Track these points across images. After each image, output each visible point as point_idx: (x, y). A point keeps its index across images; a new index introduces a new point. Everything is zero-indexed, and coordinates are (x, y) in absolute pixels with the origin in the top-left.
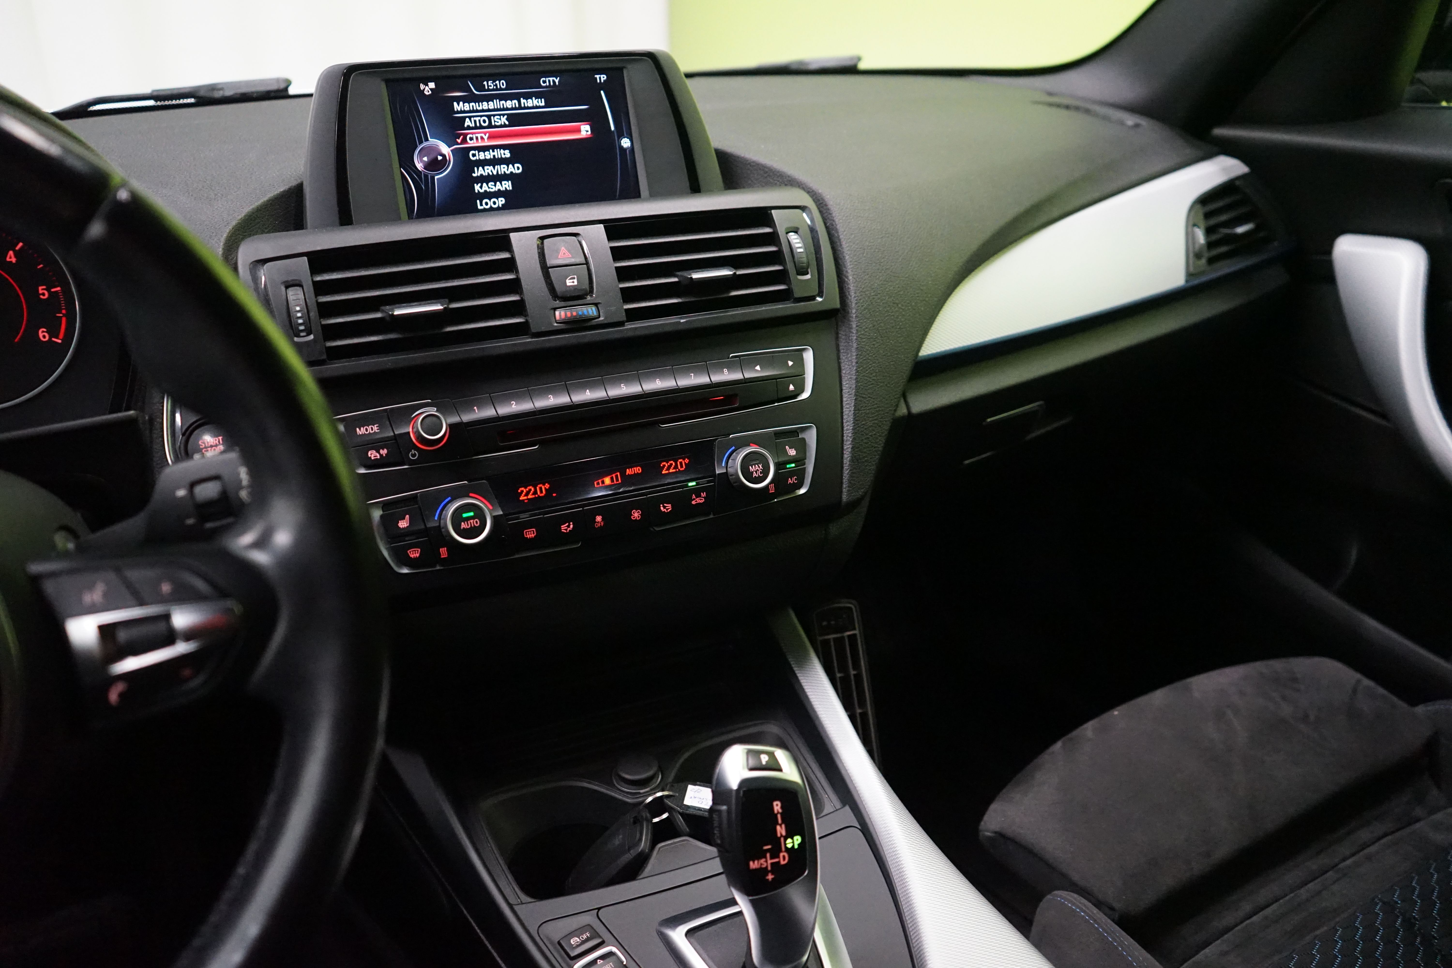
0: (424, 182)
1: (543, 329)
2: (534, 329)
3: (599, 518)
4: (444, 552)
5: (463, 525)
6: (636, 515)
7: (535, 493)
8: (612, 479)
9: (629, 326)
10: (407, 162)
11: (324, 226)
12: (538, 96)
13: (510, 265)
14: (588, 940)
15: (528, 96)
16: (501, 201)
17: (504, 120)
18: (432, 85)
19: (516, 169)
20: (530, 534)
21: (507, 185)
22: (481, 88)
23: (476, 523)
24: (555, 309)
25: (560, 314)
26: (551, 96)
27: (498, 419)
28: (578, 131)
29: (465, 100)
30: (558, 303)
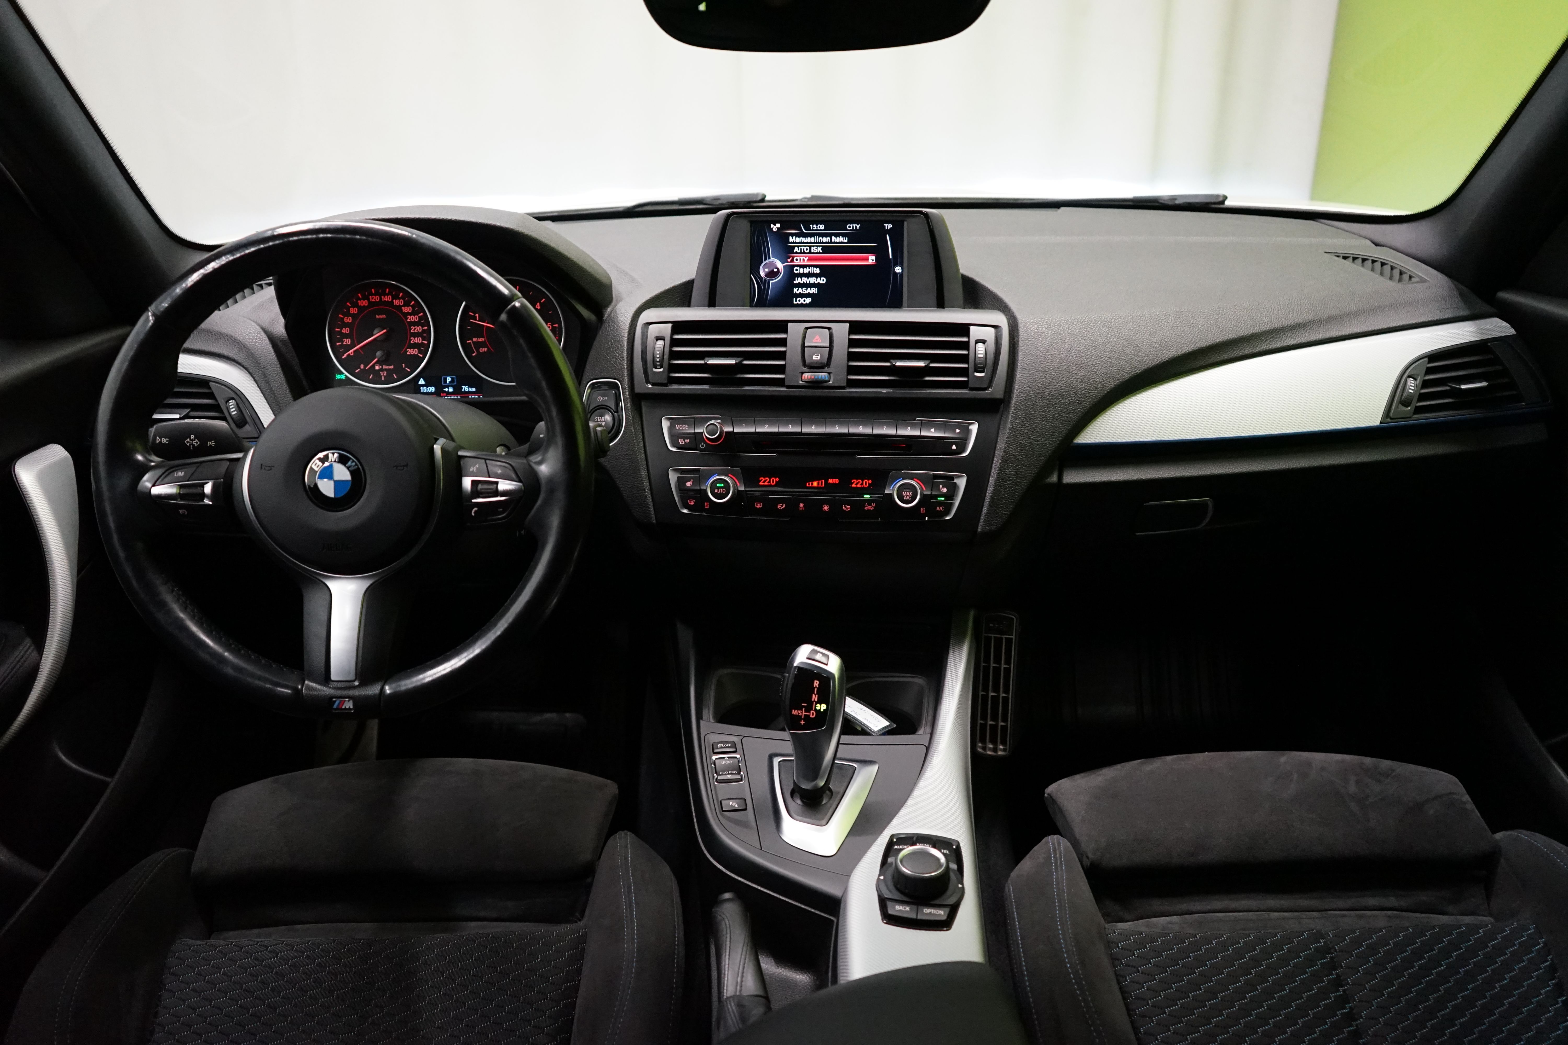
0: (763, 285)
1: (792, 384)
2: (787, 383)
3: (802, 505)
4: (707, 505)
5: (716, 491)
6: (826, 508)
7: (769, 482)
8: (818, 484)
9: (848, 390)
10: (755, 270)
11: (700, 305)
12: (844, 235)
13: (783, 342)
14: (728, 747)
15: (837, 235)
16: (809, 300)
17: (819, 249)
18: (778, 225)
19: (822, 281)
20: (759, 505)
21: (814, 290)
22: (808, 228)
23: (724, 491)
24: (802, 373)
25: (806, 376)
26: (852, 236)
27: (755, 433)
28: (867, 259)
29: (797, 235)
30: (805, 369)
